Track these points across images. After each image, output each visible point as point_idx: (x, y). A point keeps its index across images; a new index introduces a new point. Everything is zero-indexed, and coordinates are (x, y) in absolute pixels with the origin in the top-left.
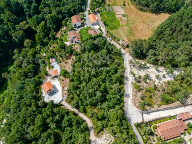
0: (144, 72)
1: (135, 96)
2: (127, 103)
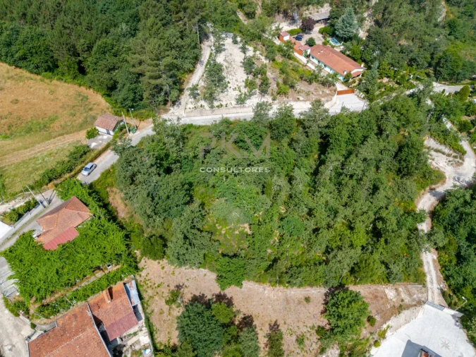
0: (230, 77)
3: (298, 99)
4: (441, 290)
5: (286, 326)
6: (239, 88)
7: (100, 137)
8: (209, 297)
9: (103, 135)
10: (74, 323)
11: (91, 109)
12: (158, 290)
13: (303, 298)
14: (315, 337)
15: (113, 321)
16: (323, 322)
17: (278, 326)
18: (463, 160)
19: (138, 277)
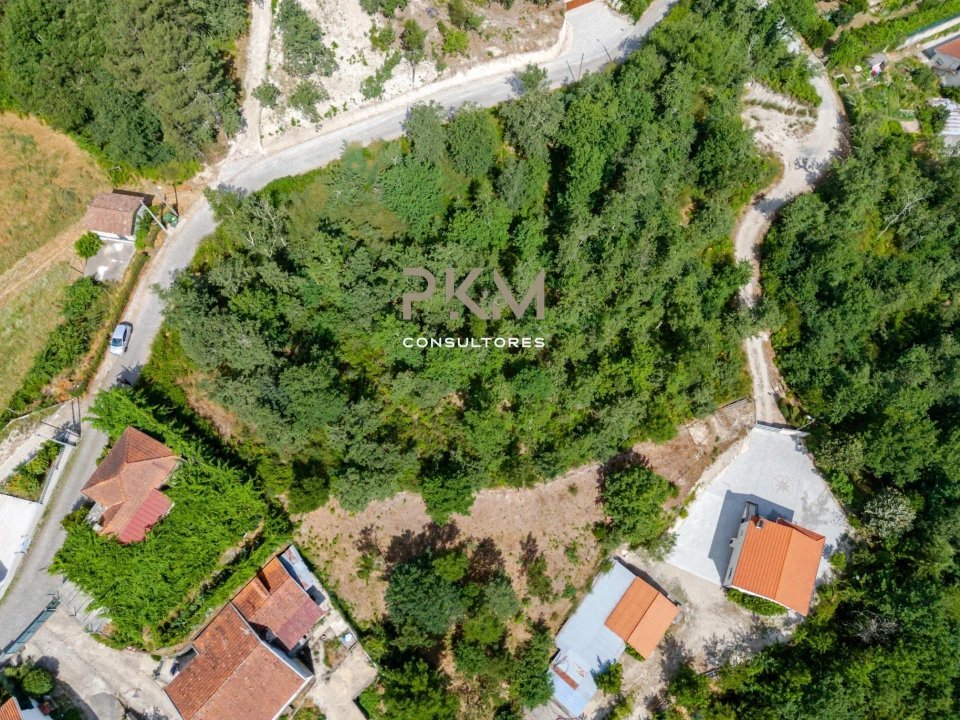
0: (334, 29)
1: (508, 38)
2: (565, 74)
3: (490, 54)
4: (776, 395)
5: (547, 538)
6: (361, 54)
7: (107, 250)
8: (419, 531)
9: (112, 243)
10: (225, 643)
11: (54, 174)
12: (336, 548)
13: (567, 488)
14: (592, 540)
15: (284, 621)
16: (600, 514)
17: (534, 541)
18: (815, 117)
19: (297, 538)
